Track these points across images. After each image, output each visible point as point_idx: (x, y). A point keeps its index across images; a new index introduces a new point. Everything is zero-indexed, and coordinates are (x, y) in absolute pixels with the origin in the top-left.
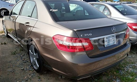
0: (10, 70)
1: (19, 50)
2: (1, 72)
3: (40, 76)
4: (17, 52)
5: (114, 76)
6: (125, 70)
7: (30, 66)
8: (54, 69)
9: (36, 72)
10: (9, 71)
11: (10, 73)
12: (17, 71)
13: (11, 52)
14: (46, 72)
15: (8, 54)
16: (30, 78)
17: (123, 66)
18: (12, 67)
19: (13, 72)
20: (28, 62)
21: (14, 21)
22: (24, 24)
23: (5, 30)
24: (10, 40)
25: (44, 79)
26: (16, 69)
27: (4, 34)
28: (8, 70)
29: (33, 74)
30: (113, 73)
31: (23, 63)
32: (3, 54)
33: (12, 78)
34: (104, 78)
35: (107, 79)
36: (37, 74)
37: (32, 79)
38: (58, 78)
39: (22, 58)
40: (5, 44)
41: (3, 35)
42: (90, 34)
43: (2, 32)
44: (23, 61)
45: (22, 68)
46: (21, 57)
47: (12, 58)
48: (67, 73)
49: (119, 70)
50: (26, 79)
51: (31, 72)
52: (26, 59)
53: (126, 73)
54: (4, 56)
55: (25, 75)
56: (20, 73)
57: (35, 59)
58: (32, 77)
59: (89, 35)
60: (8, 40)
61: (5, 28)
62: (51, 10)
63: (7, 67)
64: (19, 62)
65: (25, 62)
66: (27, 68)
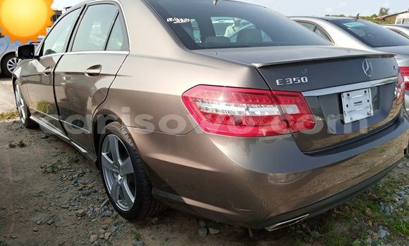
0: (41, 217)
1: (65, 161)
2: (13, 224)
3: (141, 232)
4: (60, 166)
5: (366, 221)
6: (395, 202)
7: (104, 203)
8: (188, 201)
9: (124, 220)
10: (39, 222)
11: (42, 227)
12: (63, 221)
13: (42, 168)
14: (156, 219)
15: (32, 174)
16: (106, 238)
17: (389, 191)
18: (47, 210)
19: (52, 224)
20: (95, 192)
21: (50, 70)
22: (83, 74)
23: (23, 105)
24: (36, 134)
25: (153, 239)
26: (60, 216)
27: (18, 119)
28: (34, 219)
29: (116, 228)
30: (364, 212)
31: (82, 197)
32: (17, 173)
33: (48, 240)
34: (340, 228)
35: (349, 230)
36: (130, 227)
37: (115, 243)
38: (197, 233)
39: (76, 182)
40: (22, 145)
41: (15, 122)
42: (302, 79)
43: (13, 115)
44: (80, 190)
45: (80, 211)
46: (72, 179)
47: (45, 184)
48: (233, 210)
49: (377, 201)
50: (96, 242)
51: (109, 220)
52: (90, 186)
53: (401, 209)
54: (18, 178)
55: (91, 232)
56: (75, 226)
57: (120, 178)
58: (114, 235)
59: (299, 81)
60: (31, 136)
61: (22, 101)
62: (171, 19)
63: (31, 209)
64: (68, 195)
65: (88, 195)
66: (97, 209)
